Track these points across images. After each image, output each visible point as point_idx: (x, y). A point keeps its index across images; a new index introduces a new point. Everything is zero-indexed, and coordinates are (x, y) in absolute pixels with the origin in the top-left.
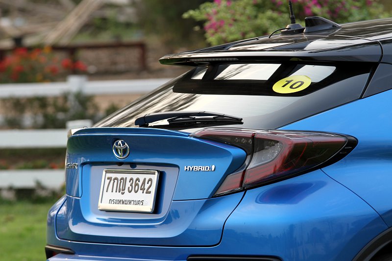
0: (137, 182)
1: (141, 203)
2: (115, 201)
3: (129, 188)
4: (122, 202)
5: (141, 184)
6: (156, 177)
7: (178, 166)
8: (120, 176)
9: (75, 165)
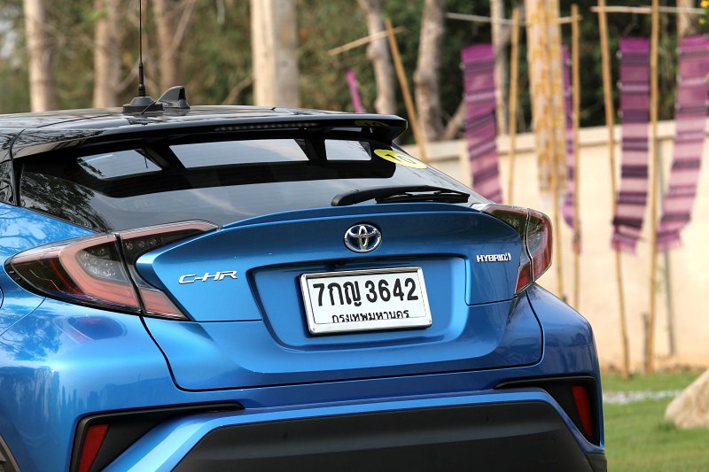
0: (383, 285)
1: (405, 315)
2: (345, 317)
3: (368, 296)
4: (361, 318)
5: (391, 288)
6: (419, 277)
7: (464, 257)
8: (341, 281)
9: (226, 273)
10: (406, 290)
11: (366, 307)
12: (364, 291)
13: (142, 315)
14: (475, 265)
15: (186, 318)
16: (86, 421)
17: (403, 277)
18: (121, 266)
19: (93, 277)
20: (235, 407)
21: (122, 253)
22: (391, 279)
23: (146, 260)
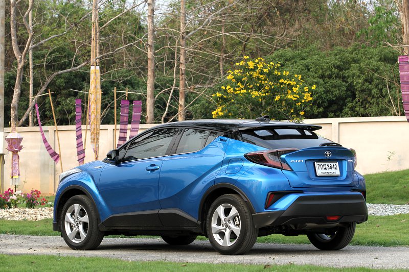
1: (335, 173)
2: (324, 172)
4: (327, 173)
5: (332, 166)
6: (337, 164)
7: (345, 160)
8: (323, 164)
9: (301, 160)
10: (335, 167)
11: (328, 171)
12: (327, 167)
13: (281, 169)
14: (348, 162)
15: (292, 170)
16: (270, 193)
17: (334, 164)
18: (277, 157)
19: (270, 159)
20: (301, 192)
21: (277, 154)
22: (332, 164)
23: (283, 156)
